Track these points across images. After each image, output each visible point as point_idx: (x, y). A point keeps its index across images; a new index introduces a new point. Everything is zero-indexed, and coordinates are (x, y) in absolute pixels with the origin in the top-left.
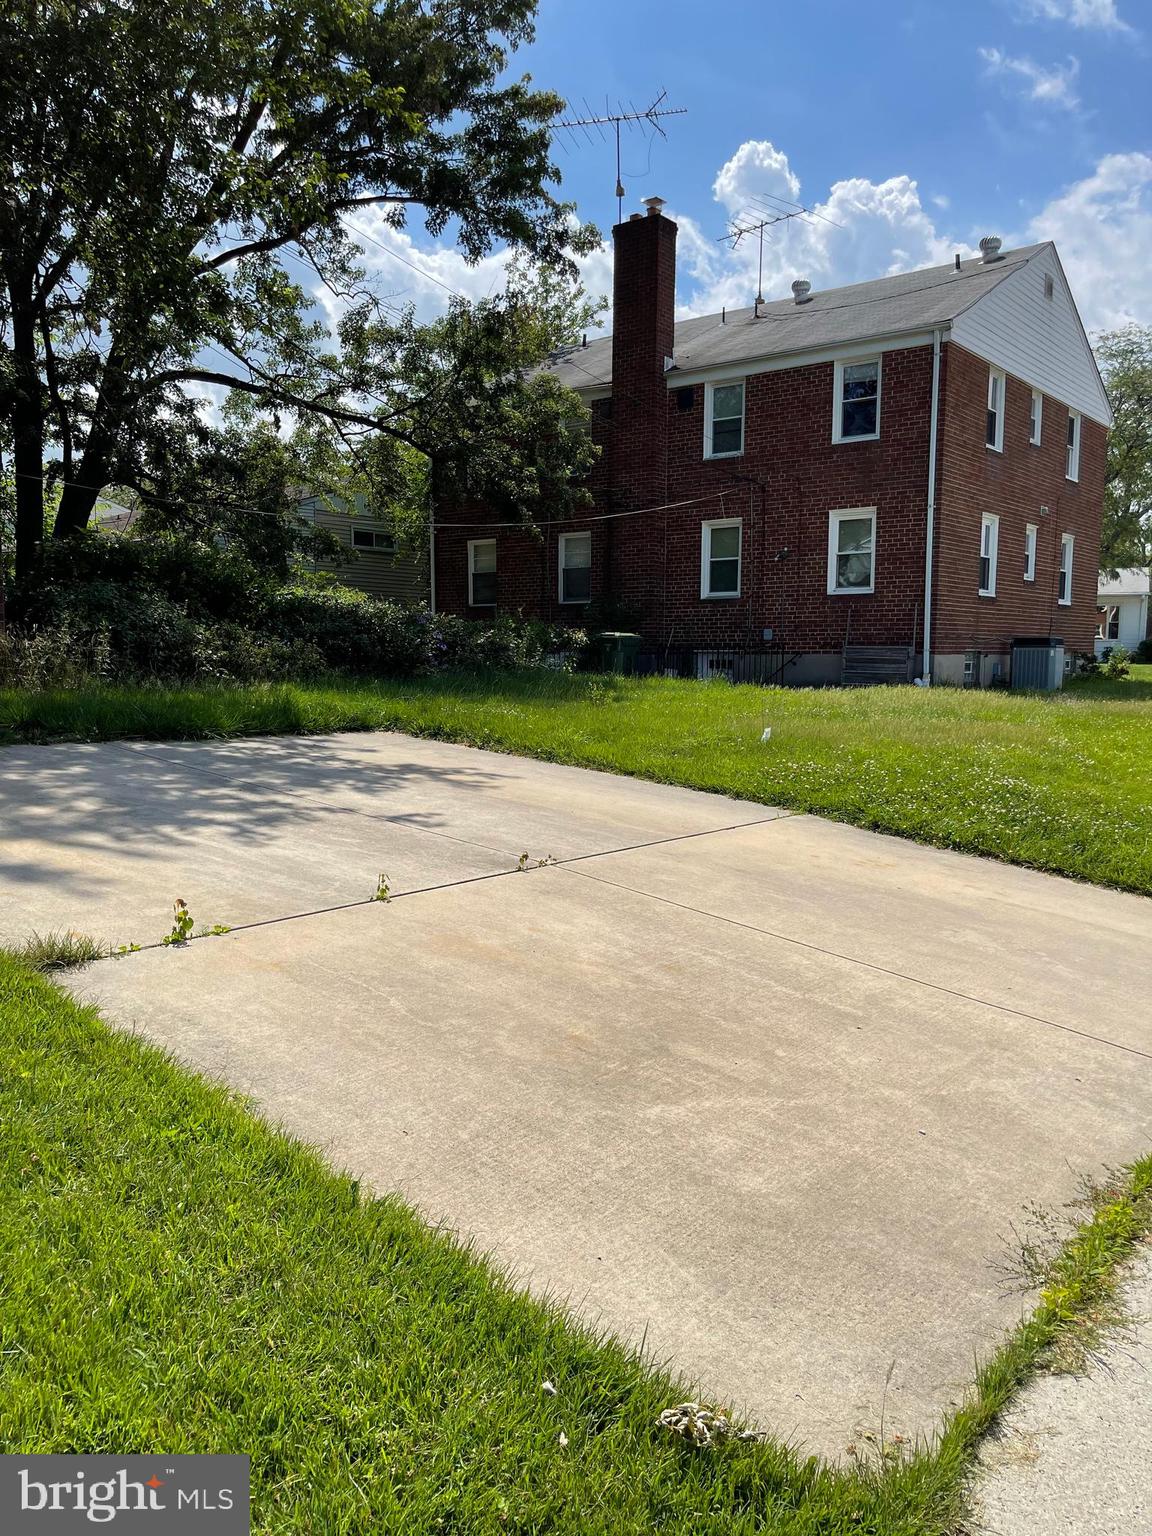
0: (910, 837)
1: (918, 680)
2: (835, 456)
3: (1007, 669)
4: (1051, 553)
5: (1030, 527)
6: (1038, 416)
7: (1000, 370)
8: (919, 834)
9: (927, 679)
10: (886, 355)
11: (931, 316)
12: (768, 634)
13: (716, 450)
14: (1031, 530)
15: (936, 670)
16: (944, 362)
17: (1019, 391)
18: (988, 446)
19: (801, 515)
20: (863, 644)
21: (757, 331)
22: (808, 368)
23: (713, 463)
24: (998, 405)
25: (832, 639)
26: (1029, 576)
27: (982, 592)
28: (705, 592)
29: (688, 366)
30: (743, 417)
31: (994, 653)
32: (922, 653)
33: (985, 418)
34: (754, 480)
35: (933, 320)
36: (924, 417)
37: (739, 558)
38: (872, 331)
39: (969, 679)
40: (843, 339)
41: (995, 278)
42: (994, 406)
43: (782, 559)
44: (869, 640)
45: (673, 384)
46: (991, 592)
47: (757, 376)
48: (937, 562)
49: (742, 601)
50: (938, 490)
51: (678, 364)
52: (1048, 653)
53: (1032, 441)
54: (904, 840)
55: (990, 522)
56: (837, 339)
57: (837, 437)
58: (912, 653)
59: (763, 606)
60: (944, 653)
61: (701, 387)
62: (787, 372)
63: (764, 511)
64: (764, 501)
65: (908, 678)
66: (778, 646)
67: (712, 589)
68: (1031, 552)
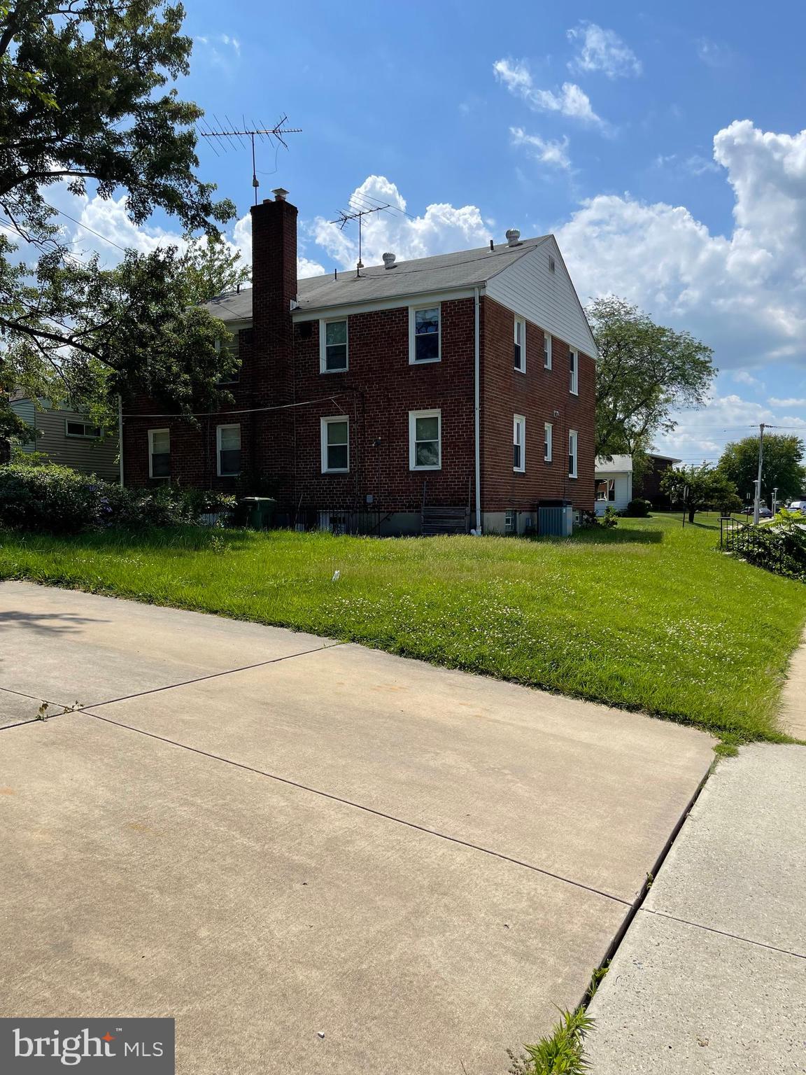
0: (427, 660)
1: (473, 531)
2: (411, 373)
3: (536, 522)
4: (562, 442)
5: (546, 424)
6: (549, 350)
7: (521, 317)
8: (436, 657)
9: (479, 530)
10: (444, 304)
11: (473, 278)
12: (370, 499)
13: (329, 367)
14: (548, 427)
15: (485, 523)
16: (482, 309)
17: (535, 334)
18: (515, 368)
19: (389, 414)
20: (434, 505)
21: (359, 285)
22: (391, 311)
23: (326, 376)
24: (521, 341)
25: (414, 502)
26: (548, 458)
27: (516, 469)
28: (324, 469)
29: (308, 307)
30: (347, 344)
31: (526, 511)
32: (475, 512)
33: (512, 349)
34: (356, 389)
35: (473, 281)
36: (470, 347)
37: (348, 444)
38: (434, 287)
39: (510, 530)
40: (413, 291)
41: (515, 256)
42: (519, 342)
43: (377, 444)
44: (439, 503)
45: (296, 319)
46: (522, 469)
47: (356, 316)
48: (483, 448)
49: (351, 475)
50: (481, 398)
51: (301, 306)
52: (561, 511)
53: (545, 366)
54: (423, 663)
55: (519, 421)
56: (410, 292)
57: (412, 360)
58: (468, 512)
59: (366, 478)
60: (490, 511)
61: (317, 322)
62: (376, 313)
63: (364, 411)
64: (363, 404)
65: (466, 529)
66: (377, 507)
67: (329, 466)
68: (549, 442)
